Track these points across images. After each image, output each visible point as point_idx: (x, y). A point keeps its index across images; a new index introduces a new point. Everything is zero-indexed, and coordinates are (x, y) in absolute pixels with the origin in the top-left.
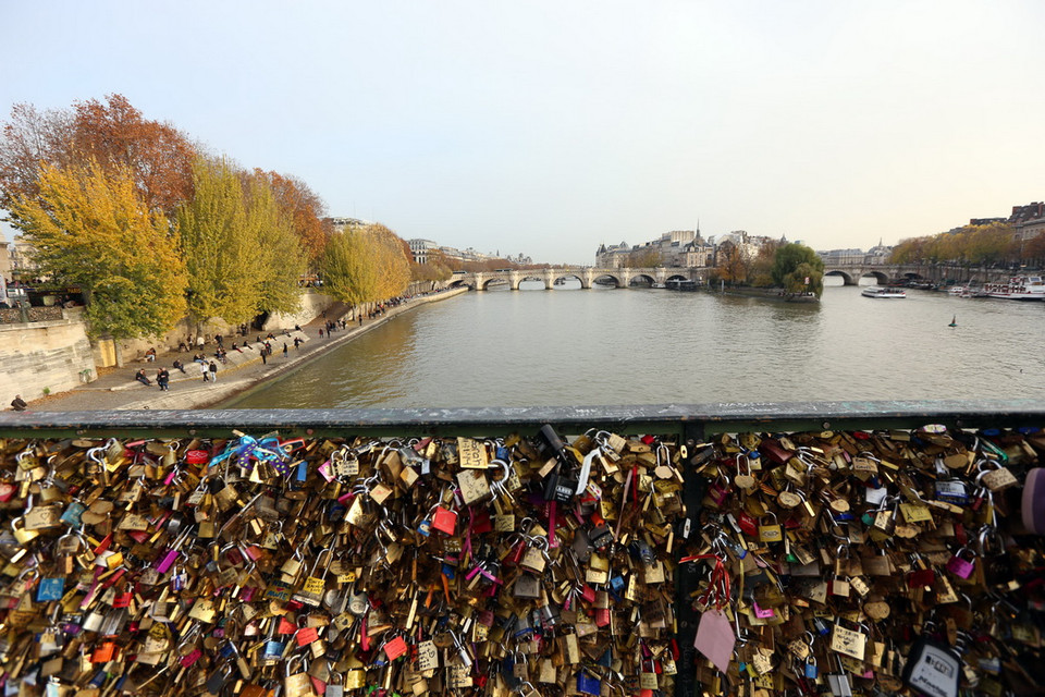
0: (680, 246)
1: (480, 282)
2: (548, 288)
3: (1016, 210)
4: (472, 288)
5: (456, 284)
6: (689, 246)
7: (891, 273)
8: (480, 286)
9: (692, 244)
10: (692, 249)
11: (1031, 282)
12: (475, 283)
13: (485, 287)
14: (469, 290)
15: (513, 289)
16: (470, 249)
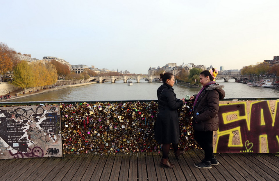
0: (171, 68)
2: (124, 82)
3: (275, 57)
4: (98, 82)
5: (93, 80)
6: (174, 68)
7: (239, 78)
8: (101, 81)
9: (175, 68)
10: (175, 69)
11: (267, 81)
12: (99, 80)
13: (103, 81)
14: (97, 83)
15: (112, 83)
16: (105, 68)
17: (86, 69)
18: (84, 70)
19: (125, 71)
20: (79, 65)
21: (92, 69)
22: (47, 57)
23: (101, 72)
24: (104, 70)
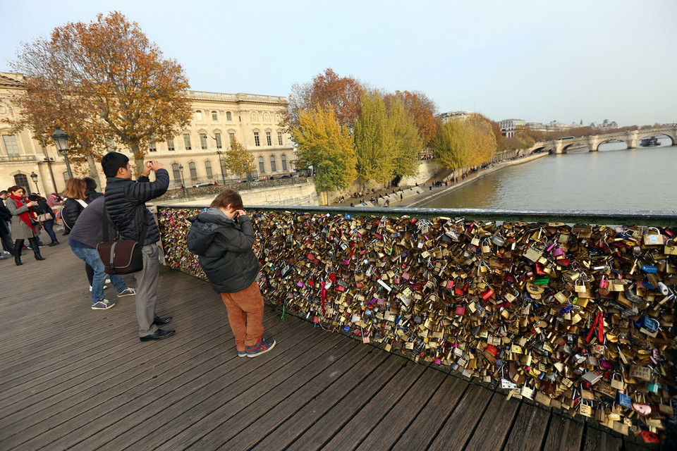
1: (560, 146)
2: (630, 148)
4: (552, 153)
5: (538, 151)
8: (559, 150)
12: (555, 148)
13: (565, 151)
14: (549, 154)
15: (591, 151)
16: (555, 121)
17: (518, 129)
18: (515, 130)
19: (603, 122)
20: (503, 121)
21: (530, 127)
22: (446, 114)
23: (549, 131)
24: (555, 126)
